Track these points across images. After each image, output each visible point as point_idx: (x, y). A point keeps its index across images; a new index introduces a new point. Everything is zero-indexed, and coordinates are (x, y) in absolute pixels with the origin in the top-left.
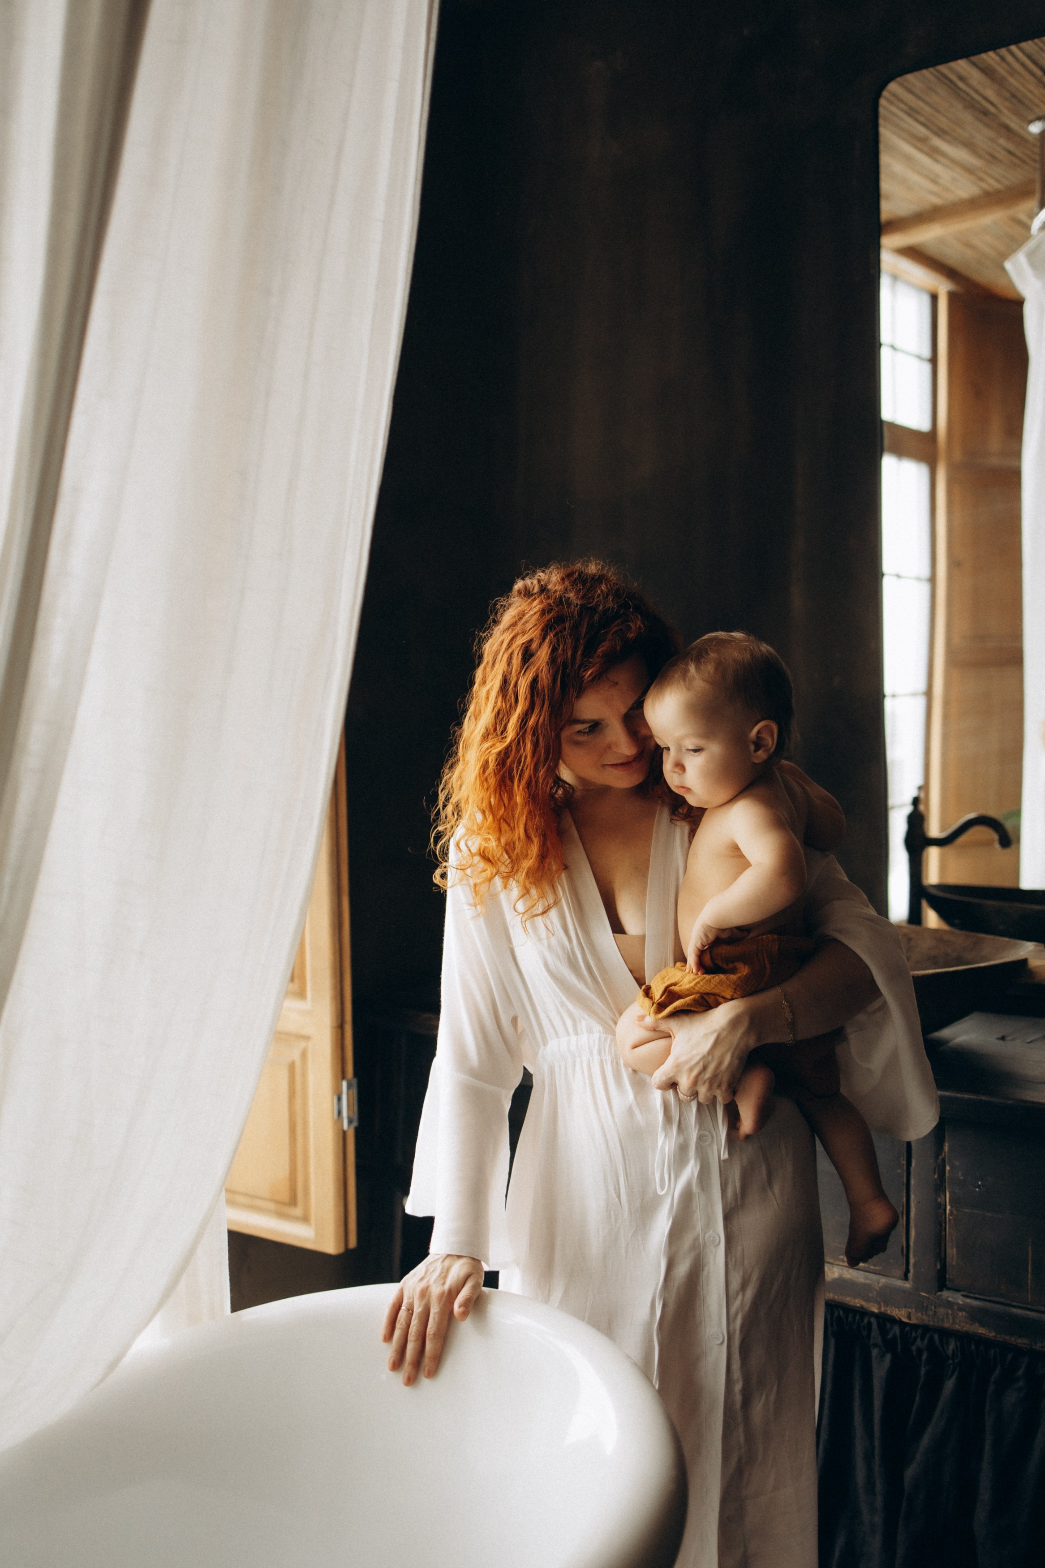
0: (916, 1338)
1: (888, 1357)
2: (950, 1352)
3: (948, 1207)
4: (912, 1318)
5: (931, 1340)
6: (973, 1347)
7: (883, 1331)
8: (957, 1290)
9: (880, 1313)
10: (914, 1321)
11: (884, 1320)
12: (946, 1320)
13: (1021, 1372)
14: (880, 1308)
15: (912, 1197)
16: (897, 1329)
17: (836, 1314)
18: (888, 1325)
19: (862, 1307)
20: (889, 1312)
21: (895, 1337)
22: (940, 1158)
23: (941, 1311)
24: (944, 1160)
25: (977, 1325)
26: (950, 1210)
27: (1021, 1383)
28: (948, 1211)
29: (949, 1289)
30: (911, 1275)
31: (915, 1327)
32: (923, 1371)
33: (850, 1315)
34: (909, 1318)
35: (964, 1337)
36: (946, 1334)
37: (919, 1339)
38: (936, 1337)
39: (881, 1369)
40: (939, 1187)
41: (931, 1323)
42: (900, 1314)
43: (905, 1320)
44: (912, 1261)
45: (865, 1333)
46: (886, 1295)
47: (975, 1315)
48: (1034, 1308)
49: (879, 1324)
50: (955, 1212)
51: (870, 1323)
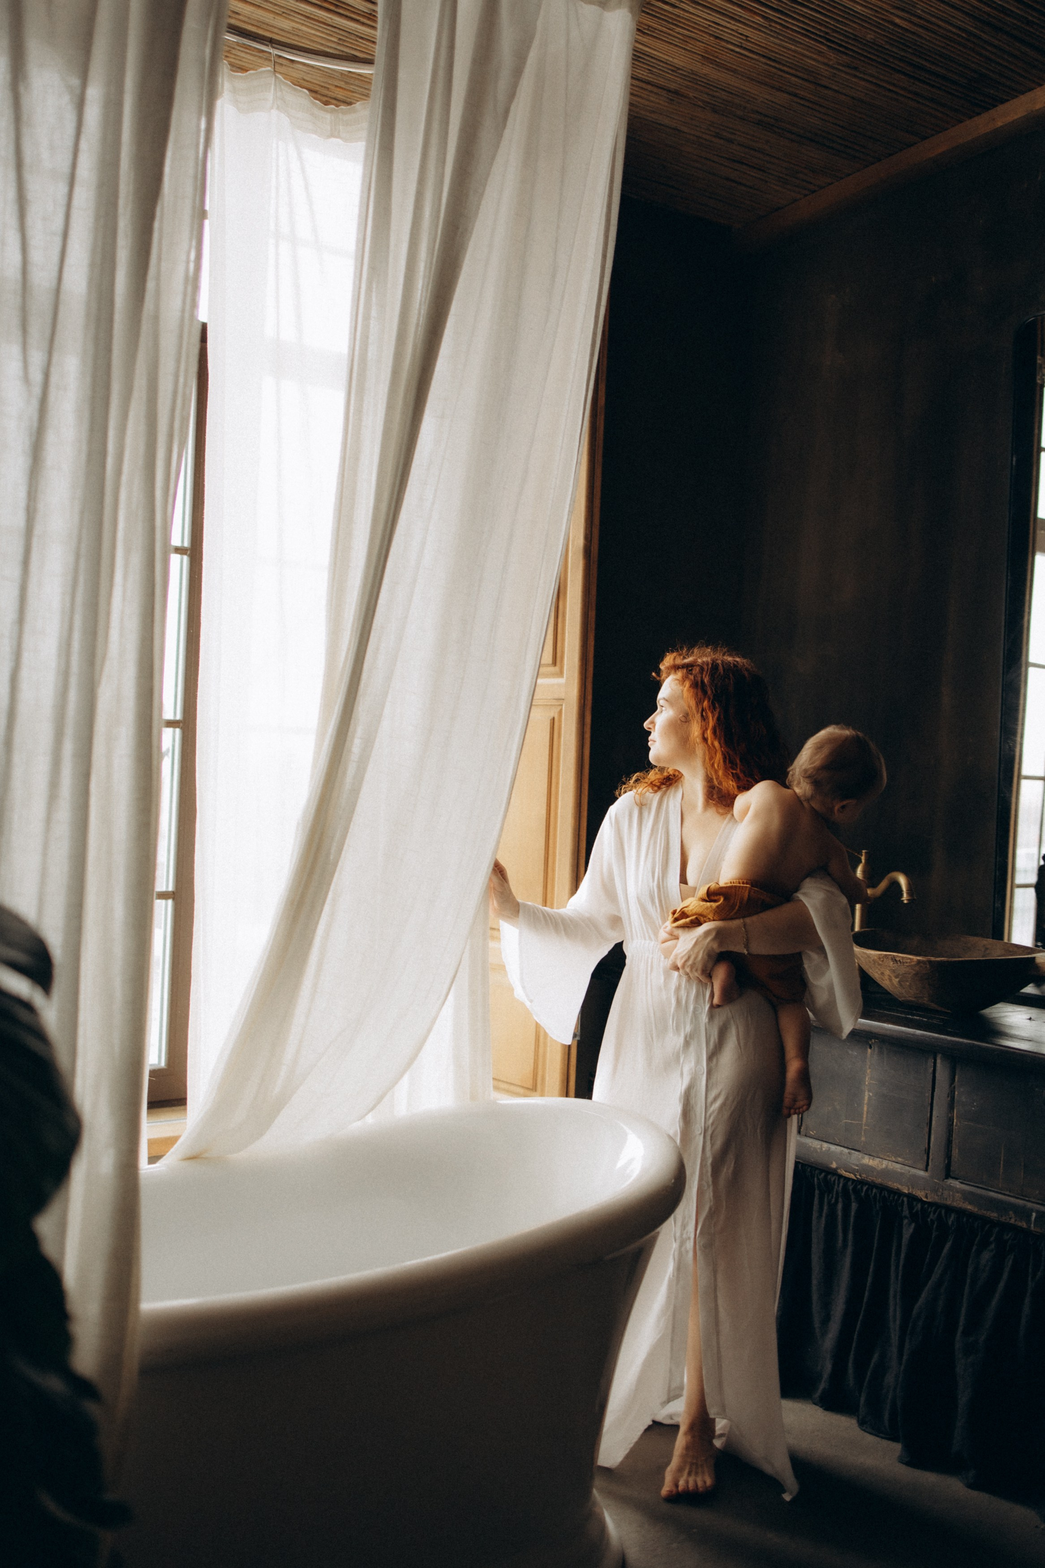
0: (930, 1212)
1: (913, 1225)
2: (950, 1223)
3: (955, 1120)
4: (929, 1197)
5: (940, 1213)
6: (965, 1219)
7: (911, 1207)
8: (956, 1179)
9: (909, 1193)
10: (929, 1200)
11: (912, 1198)
12: (948, 1199)
13: (992, 1239)
14: (909, 1189)
15: (934, 1113)
16: (919, 1206)
17: (883, 1195)
18: (915, 1203)
19: (898, 1189)
20: (914, 1193)
21: (917, 1211)
22: (953, 1086)
23: (946, 1192)
24: (954, 1087)
25: (967, 1203)
26: (956, 1123)
27: (993, 1246)
28: (955, 1124)
29: (953, 1178)
30: (929, 1167)
31: (929, 1203)
32: (934, 1234)
33: (892, 1195)
34: (926, 1197)
35: (960, 1212)
36: (949, 1209)
37: (932, 1213)
38: (943, 1212)
39: (908, 1231)
40: (951, 1106)
41: (939, 1201)
42: (920, 1194)
43: (925, 1199)
44: (931, 1158)
45: (900, 1209)
46: (914, 1181)
47: (967, 1197)
48: (1002, 1192)
49: (908, 1201)
50: (959, 1124)
51: (903, 1201)
